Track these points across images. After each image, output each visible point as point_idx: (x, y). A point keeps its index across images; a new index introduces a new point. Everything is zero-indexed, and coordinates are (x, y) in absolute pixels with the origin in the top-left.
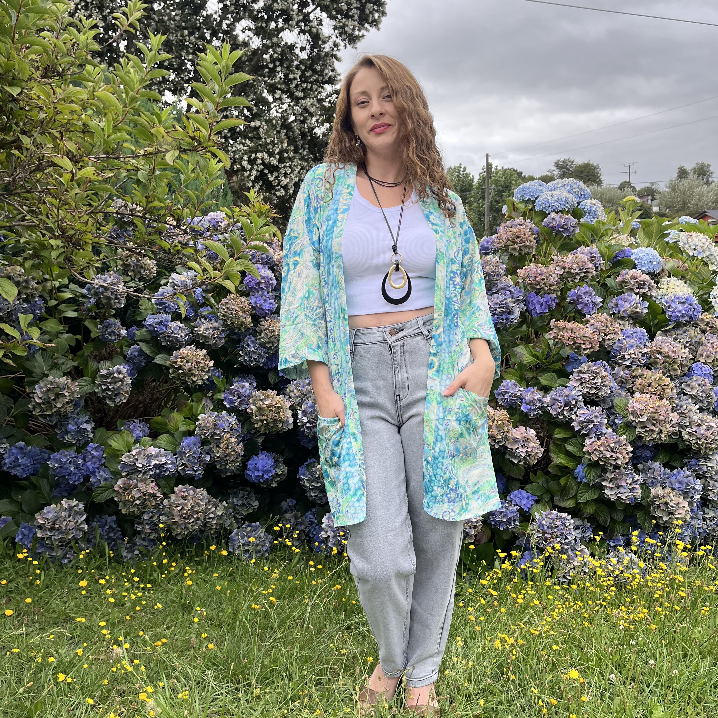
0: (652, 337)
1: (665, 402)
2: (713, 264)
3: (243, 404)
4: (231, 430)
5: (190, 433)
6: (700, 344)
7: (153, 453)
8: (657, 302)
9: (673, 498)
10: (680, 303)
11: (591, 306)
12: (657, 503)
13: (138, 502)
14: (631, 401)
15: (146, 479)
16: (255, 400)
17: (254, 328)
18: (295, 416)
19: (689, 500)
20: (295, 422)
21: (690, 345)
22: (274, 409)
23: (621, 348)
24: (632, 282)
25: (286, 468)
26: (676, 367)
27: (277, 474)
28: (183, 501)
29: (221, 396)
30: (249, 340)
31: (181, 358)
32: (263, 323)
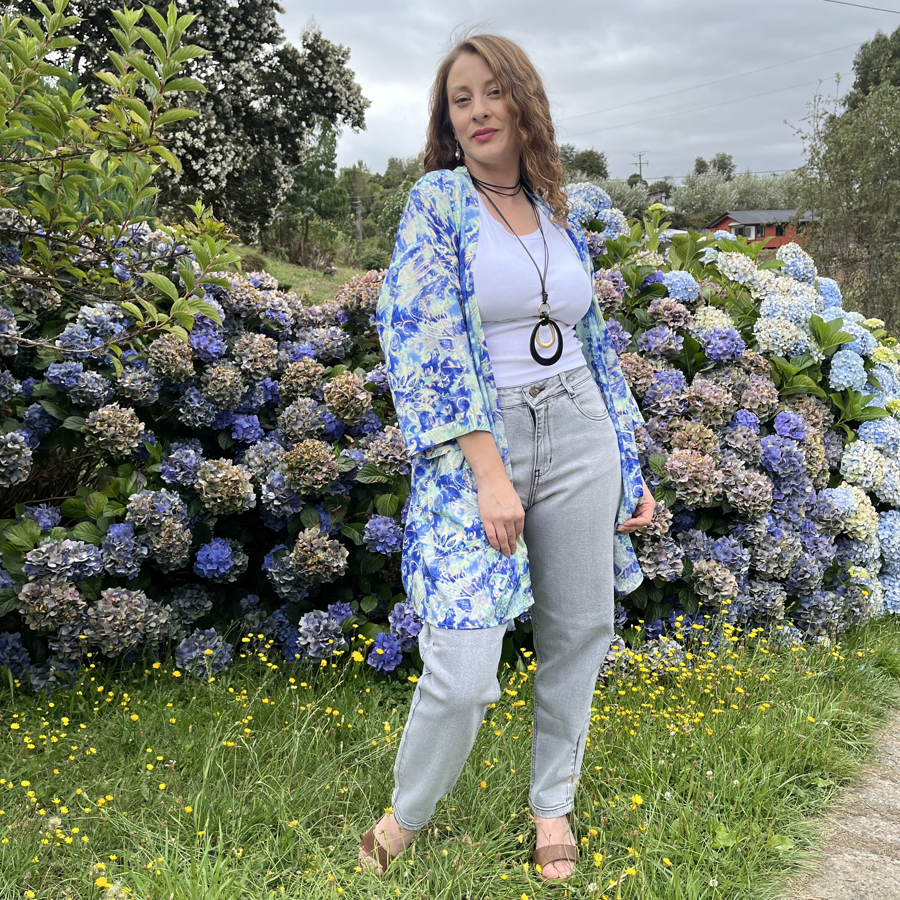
0: (689, 381)
1: (708, 458)
2: (755, 290)
3: (188, 478)
4: (174, 512)
5: (119, 519)
6: (744, 387)
7: (71, 548)
8: (693, 337)
9: (719, 572)
10: (721, 338)
11: (619, 345)
12: (701, 579)
13: (52, 614)
14: (669, 459)
15: (63, 583)
16: (204, 473)
17: (197, 377)
18: (258, 491)
19: (735, 573)
20: (258, 499)
21: (733, 389)
22: (230, 484)
23: (655, 395)
24: (666, 313)
25: (247, 557)
26: (719, 416)
27: (235, 566)
28: (115, 609)
29: (158, 468)
30: (191, 393)
31: (100, 421)
32: (209, 371)
